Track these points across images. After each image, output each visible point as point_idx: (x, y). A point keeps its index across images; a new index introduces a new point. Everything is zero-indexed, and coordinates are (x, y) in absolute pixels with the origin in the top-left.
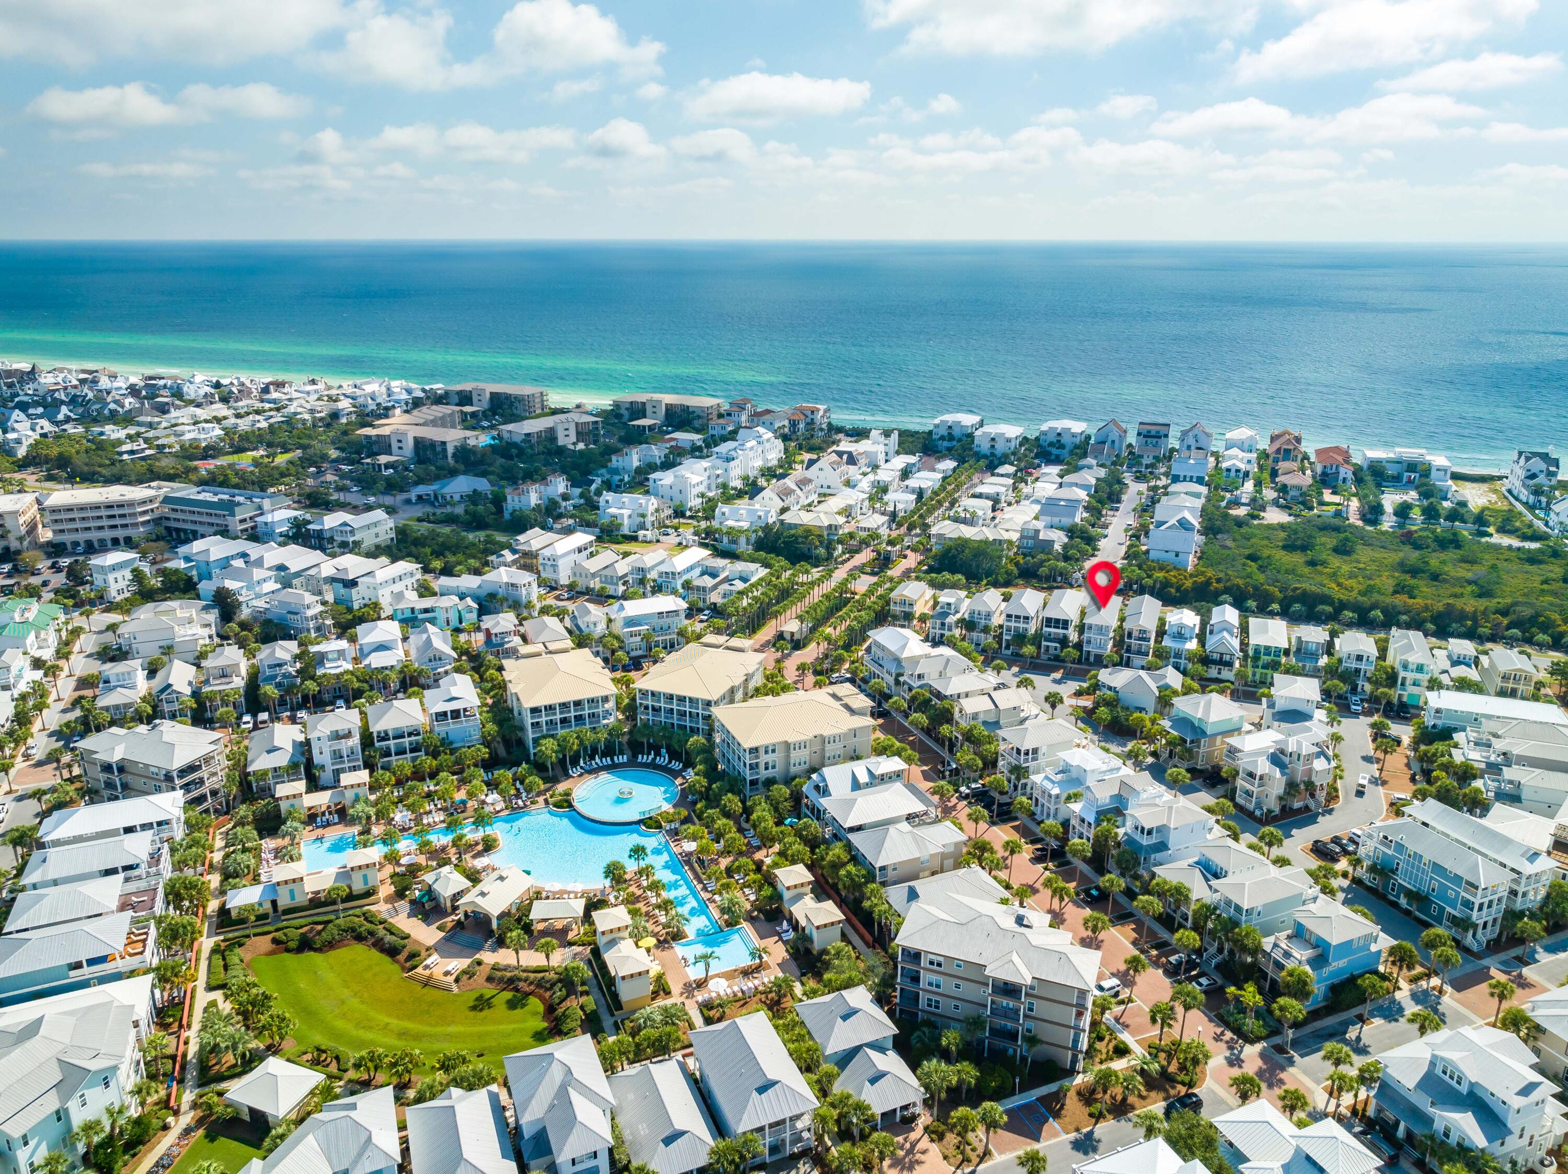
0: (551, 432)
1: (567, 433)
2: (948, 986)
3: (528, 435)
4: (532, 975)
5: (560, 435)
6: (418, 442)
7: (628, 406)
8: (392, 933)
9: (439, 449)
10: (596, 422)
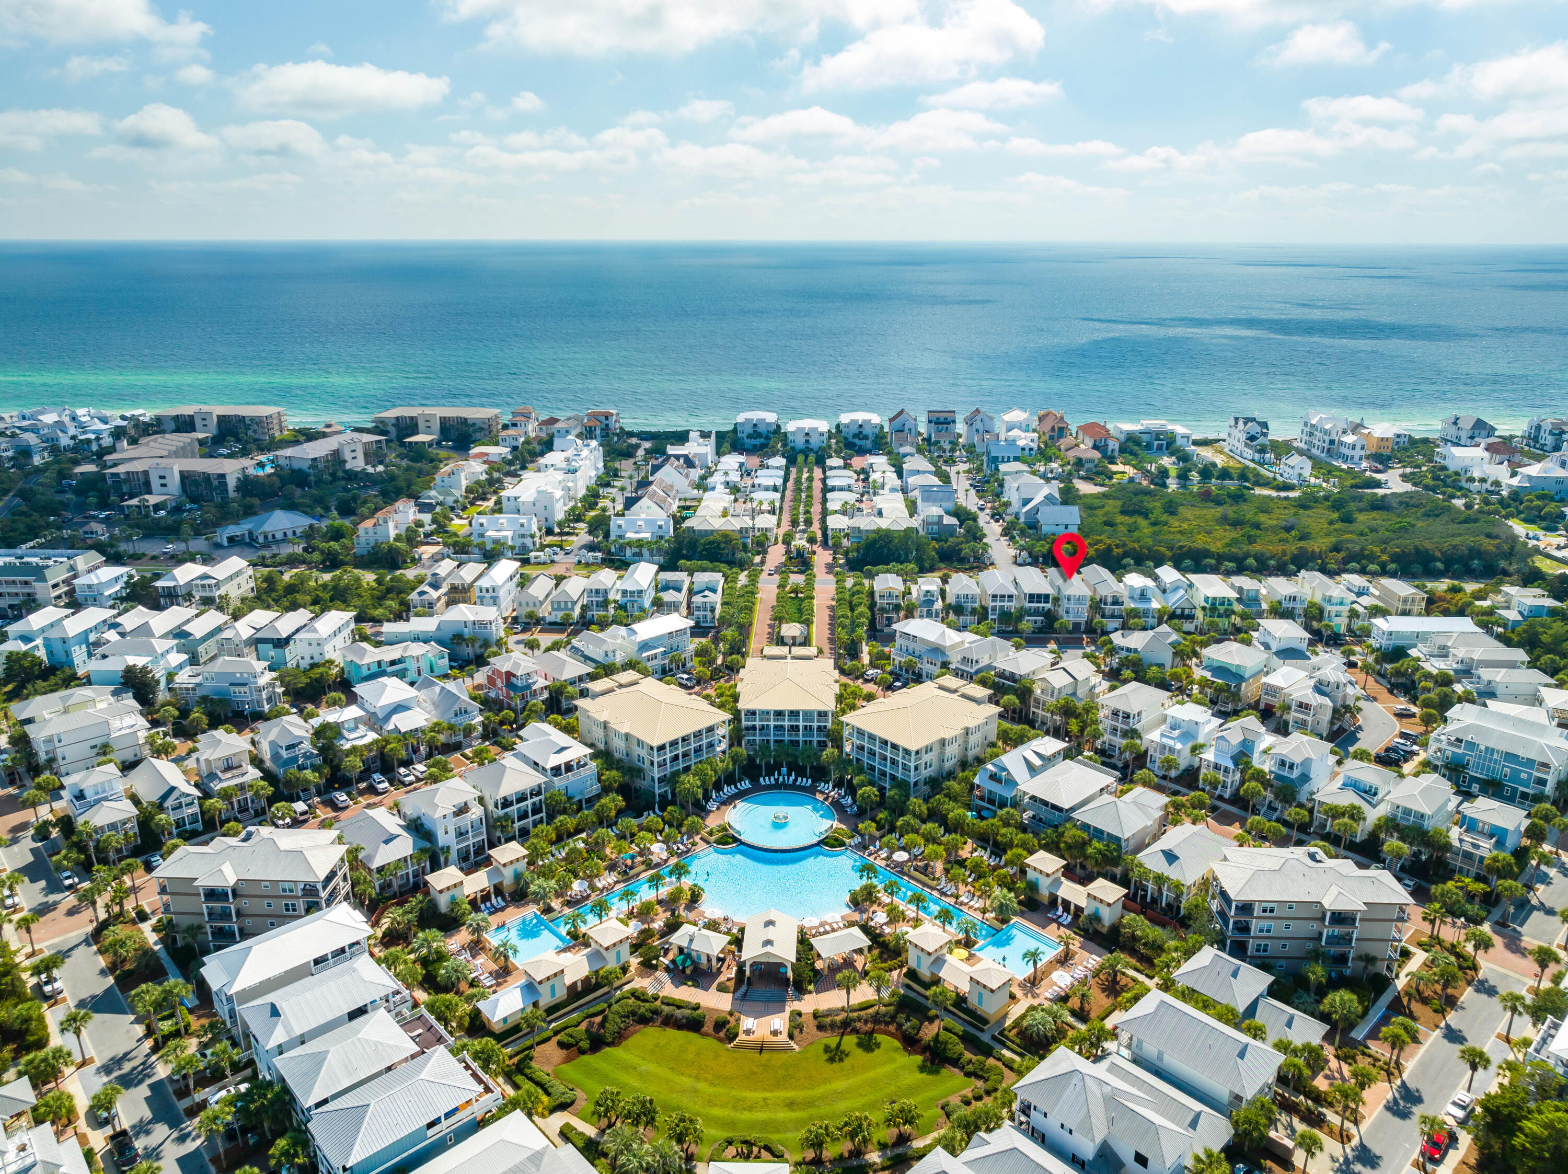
0: (336, 454)
1: (354, 455)
2: (1277, 927)
3: (314, 460)
4: (863, 1013)
5: (347, 456)
6: (184, 476)
7: (394, 421)
8: (679, 1007)
9: (216, 483)
10: (379, 441)
